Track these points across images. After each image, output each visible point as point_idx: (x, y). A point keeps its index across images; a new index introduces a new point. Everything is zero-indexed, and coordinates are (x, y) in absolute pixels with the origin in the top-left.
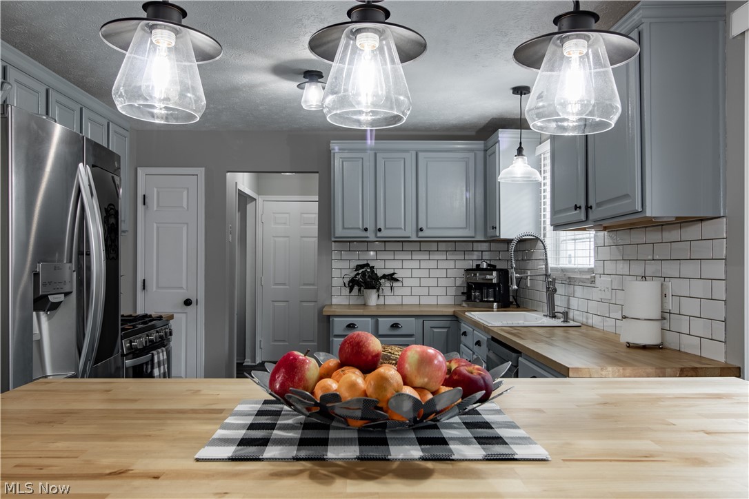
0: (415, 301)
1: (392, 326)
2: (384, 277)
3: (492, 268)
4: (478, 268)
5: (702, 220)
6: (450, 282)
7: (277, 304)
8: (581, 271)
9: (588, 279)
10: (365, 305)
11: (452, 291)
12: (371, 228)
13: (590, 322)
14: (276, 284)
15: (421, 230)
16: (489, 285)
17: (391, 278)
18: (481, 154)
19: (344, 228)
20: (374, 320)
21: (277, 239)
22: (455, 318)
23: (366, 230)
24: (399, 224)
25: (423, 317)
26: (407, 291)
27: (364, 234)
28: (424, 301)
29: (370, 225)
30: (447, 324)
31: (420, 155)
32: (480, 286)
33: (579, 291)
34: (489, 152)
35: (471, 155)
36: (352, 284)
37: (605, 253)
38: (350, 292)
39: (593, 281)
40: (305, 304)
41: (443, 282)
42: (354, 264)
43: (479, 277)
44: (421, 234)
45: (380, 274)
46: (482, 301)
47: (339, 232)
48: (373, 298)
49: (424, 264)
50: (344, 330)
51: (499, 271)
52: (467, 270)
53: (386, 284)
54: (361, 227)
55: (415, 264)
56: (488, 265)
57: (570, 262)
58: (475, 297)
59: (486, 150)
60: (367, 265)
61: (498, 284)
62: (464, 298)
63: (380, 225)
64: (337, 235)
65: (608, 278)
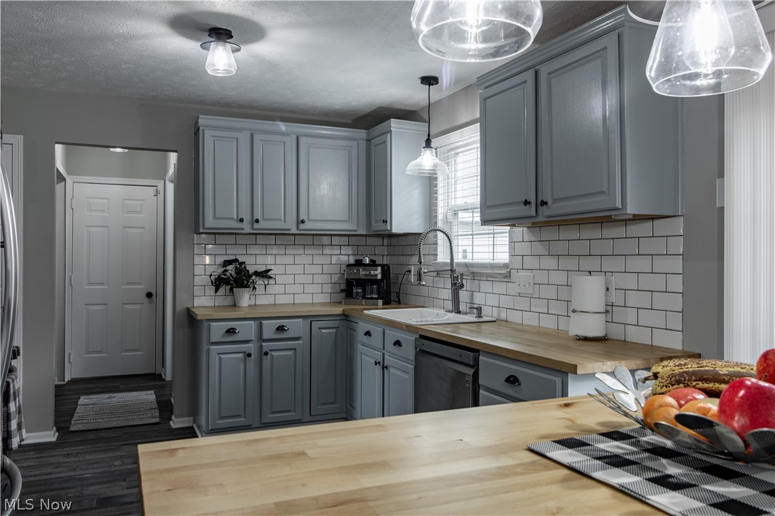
0: (288, 299)
1: (278, 329)
2: (256, 274)
3: (373, 264)
4: (359, 263)
5: (653, 218)
6: (326, 279)
7: (91, 308)
8: (493, 266)
9: (502, 274)
10: (235, 305)
11: (328, 289)
12: (247, 218)
13: (503, 316)
14: (91, 284)
15: (303, 222)
16: (374, 281)
17: (265, 274)
18: (363, 144)
19: (215, 217)
20: (257, 323)
21: (91, 229)
22: (345, 317)
23: (241, 220)
24: (278, 215)
25: (311, 318)
26: (280, 289)
27: (239, 225)
28: (299, 299)
29: (246, 215)
30: (335, 324)
31: (302, 140)
32: (362, 283)
33: (485, 286)
34: (374, 142)
35: (354, 144)
36: (219, 282)
37: (524, 248)
38: (216, 291)
39: (508, 275)
40: (128, 307)
41: (318, 279)
42: (220, 260)
43: (362, 273)
44: (302, 226)
45: (251, 269)
46: (364, 298)
47: (210, 221)
48: (245, 298)
49: (298, 259)
50: (223, 336)
51: (383, 266)
52: (349, 265)
53: (260, 282)
54: (235, 217)
55: (289, 260)
56: (371, 261)
57: (465, 257)
58: (357, 293)
59: (369, 140)
60: (236, 260)
61: (382, 280)
62: (343, 294)
63: (258, 215)
64: (207, 226)
65: (529, 274)
